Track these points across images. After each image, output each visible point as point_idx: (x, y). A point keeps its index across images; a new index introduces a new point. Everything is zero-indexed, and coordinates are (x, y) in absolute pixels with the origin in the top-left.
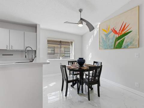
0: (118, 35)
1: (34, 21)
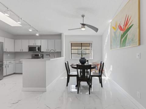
0: (122, 31)
1: (59, 31)
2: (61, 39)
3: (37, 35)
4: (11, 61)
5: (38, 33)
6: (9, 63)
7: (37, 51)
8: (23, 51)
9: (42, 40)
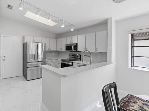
2: (107, 29)
3: (72, 30)
4: (52, 60)
5: (73, 28)
6: (51, 62)
7: (73, 50)
8: (62, 50)
9: (78, 36)
